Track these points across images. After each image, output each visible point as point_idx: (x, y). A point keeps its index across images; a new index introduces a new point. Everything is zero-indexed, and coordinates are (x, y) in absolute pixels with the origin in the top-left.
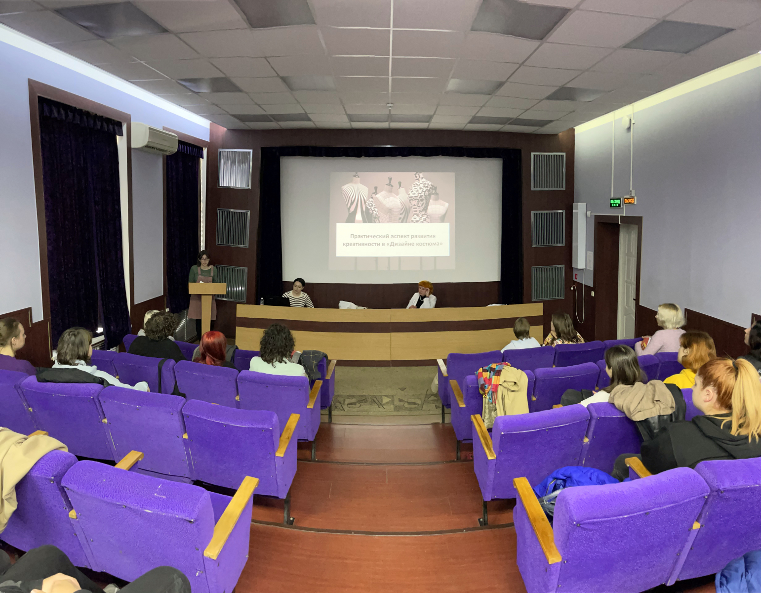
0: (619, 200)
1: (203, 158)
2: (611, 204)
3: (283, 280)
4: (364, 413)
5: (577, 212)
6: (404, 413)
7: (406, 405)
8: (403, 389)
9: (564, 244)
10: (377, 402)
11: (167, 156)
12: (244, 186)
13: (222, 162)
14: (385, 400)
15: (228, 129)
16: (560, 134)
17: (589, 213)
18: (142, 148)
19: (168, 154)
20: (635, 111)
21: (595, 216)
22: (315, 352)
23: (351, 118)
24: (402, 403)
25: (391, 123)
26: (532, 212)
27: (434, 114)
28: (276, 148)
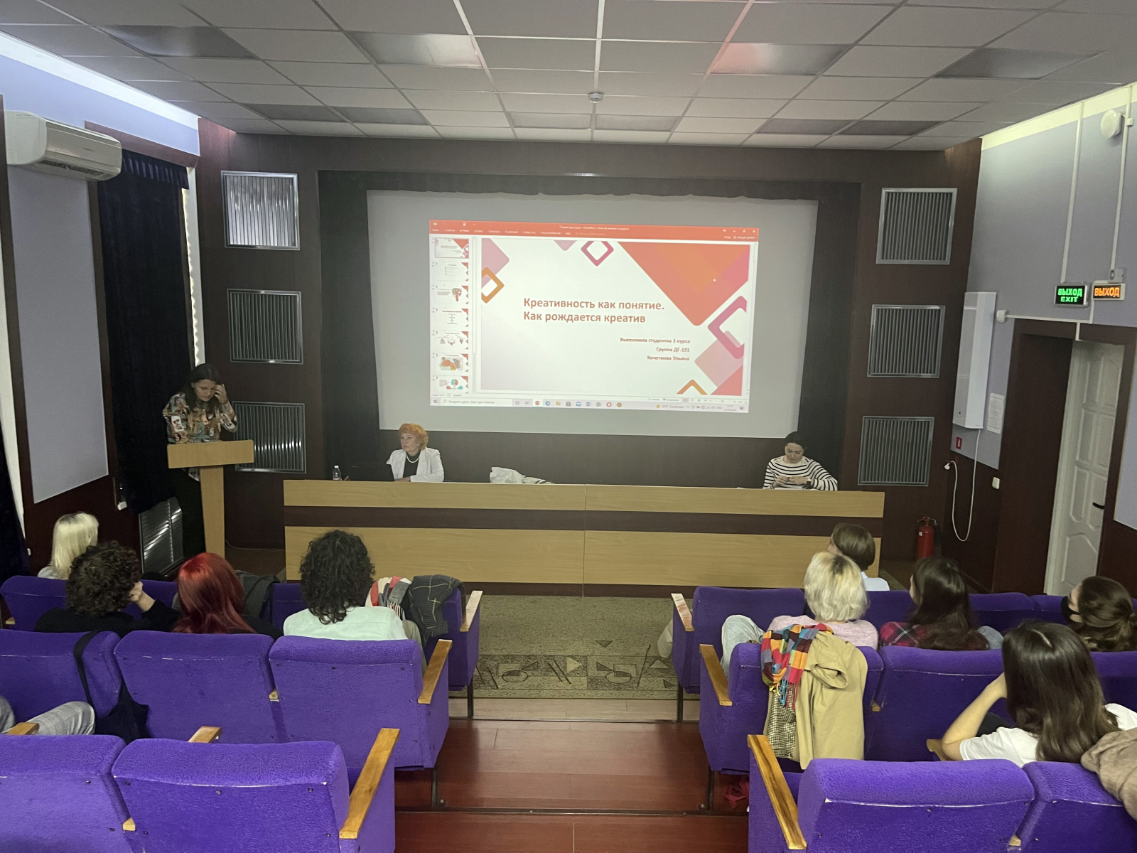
0: (1081, 290)
1: (187, 188)
2: (1058, 297)
3: (381, 428)
4: (532, 692)
5: (975, 311)
6: (607, 693)
7: (611, 677)
8: (606, 644)
9: (936, 375)
10: (557, 670)
11: (99, 183)
12: (285, 244)
13: (231, 196)
14: (572, 665)
15: (237, 133)
16: (948, 151)
17: (1001, 314)
18: (32, 165)
19: (97, 178)
20: (1132, 102)
21: (1016, 319)
22: (438, 580)
23: (513, 120)
24: (603, 674)
25: (596, 131)
26: (873, 306)
27: (683, 116)
28: (354, 173)
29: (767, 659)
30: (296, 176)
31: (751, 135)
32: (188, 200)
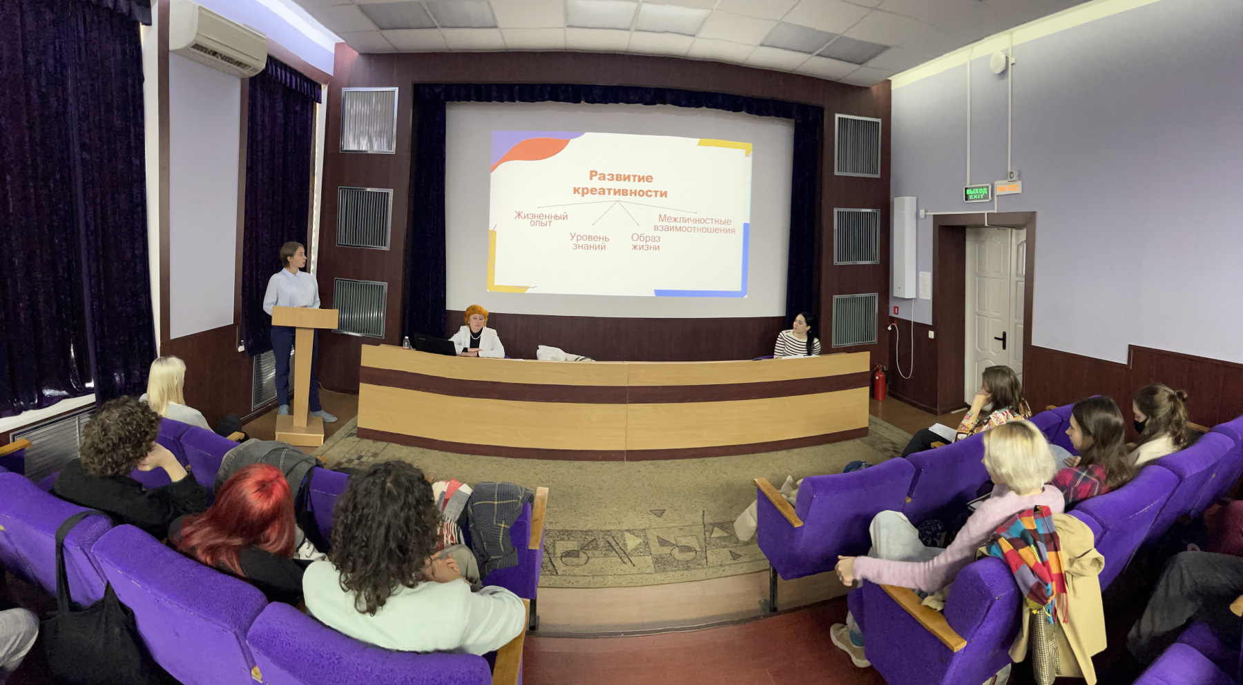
0: (985, 189)
1: (320, 103)
2: (967, 196)
3: (448, 308)
4: (596, 579)
6: (677, 575)
7: (677, 554)
8: (660, 514)
9: (877, 261)
10: (617, 549)
12: (384, 149)
14: (632, 542)
15: (361, 54)
16: (873, 88)
17: (922, 213)
19: (248, 72)
20: (1015, 44)
21: (934, 215)
22: (505, 495)
24: (667, 550)
26: (834, 210)
28: (438, 85)
30: (397, 89)
32: (320, 114)
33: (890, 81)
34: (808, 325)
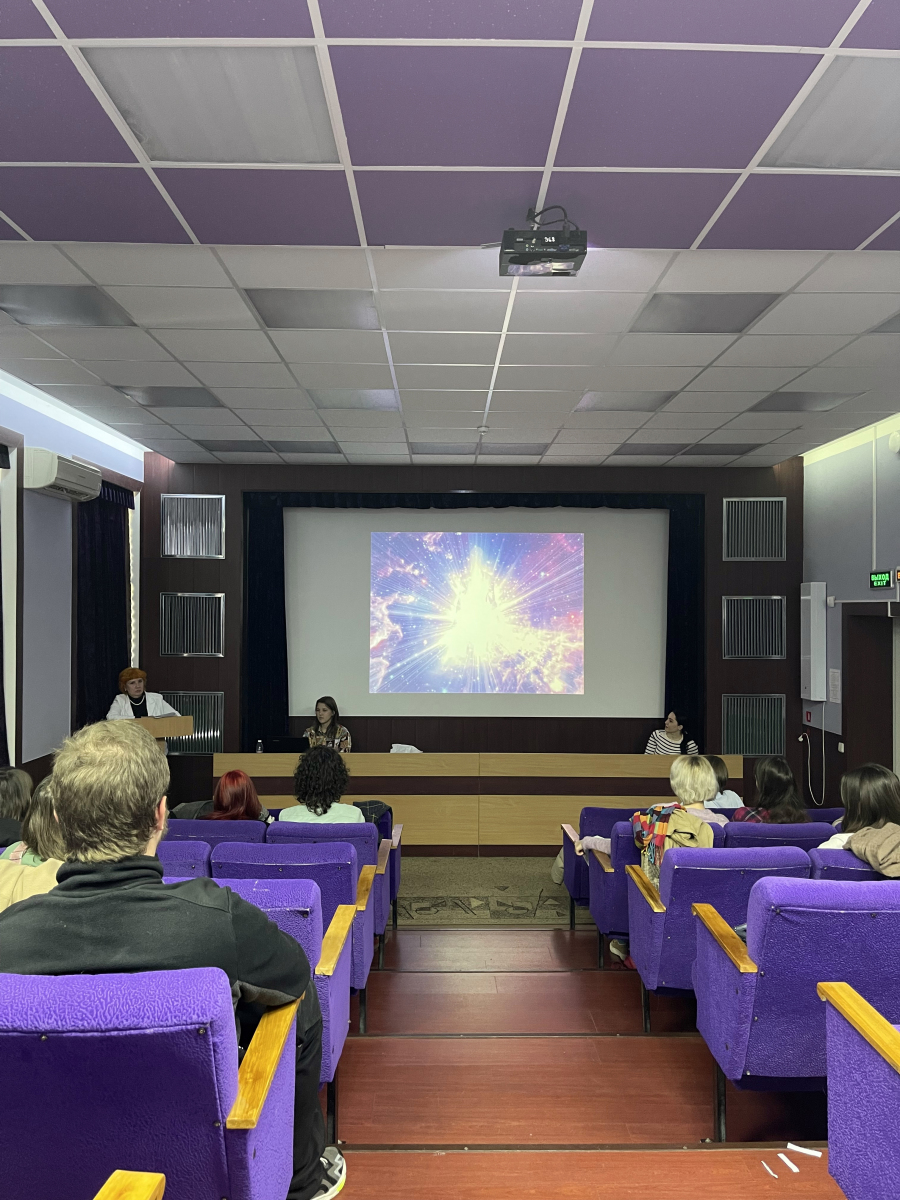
0: (887, 575)
1: (133, 508)
2: (872, 582)
3: (290, 714)
4: (443, 921)
5: (809, 601)
6: (508, 921)
8: (503, 889)
9: (783, 656)
10: (463, 906)
11: (81, 504)
12: (211, 554)
14: (475, 903)
15: (178, 463)
16: (776, 467)
17: (831, 600)
18: (44, 488)
19: (83, 499)
21: (843, 603)
23: (413, 449)
24: (503, 908)
25: (479, 457)
26: (723, 597)
27: (552, 443)
28: (273, 493)
29: (639, 829)
30: (224, 497)
31: (609, 456)
32: (133, 519)
33: (802, 458)
34: (679, 724)
